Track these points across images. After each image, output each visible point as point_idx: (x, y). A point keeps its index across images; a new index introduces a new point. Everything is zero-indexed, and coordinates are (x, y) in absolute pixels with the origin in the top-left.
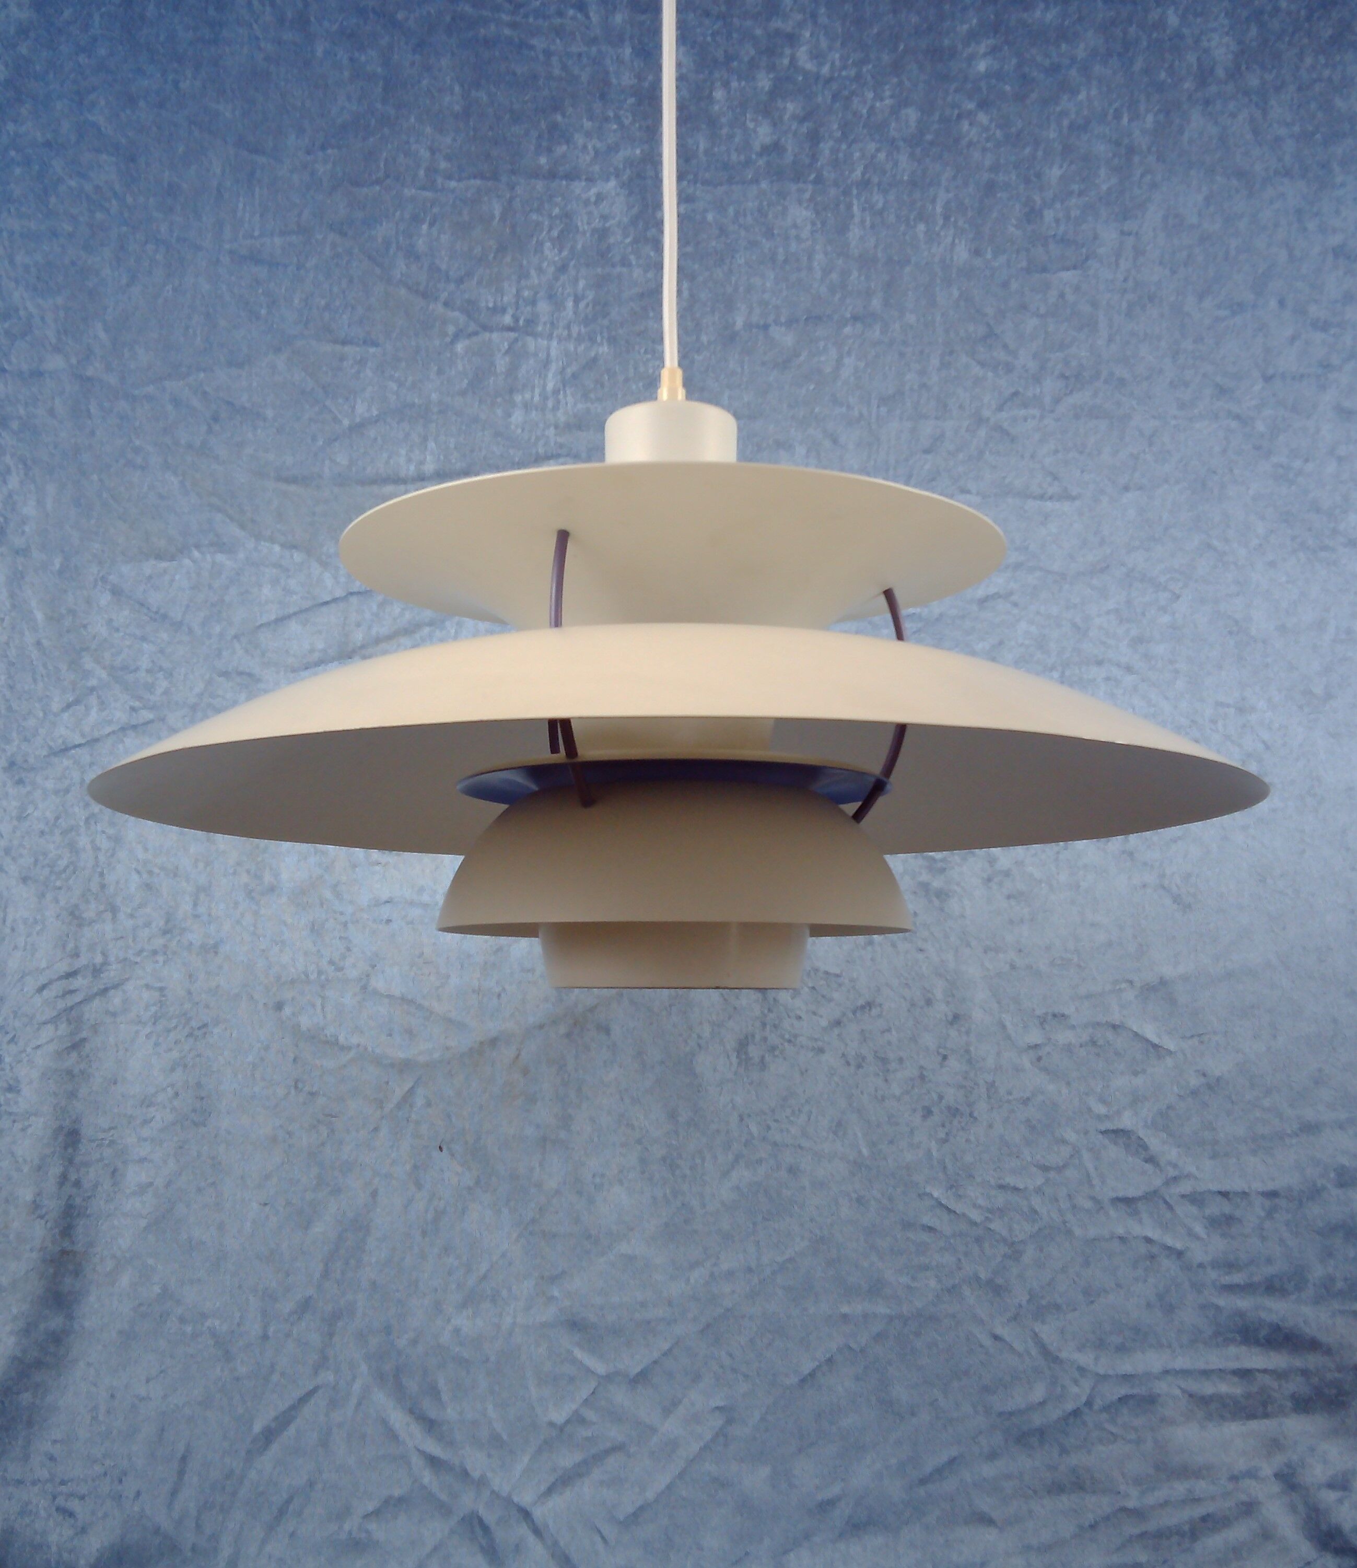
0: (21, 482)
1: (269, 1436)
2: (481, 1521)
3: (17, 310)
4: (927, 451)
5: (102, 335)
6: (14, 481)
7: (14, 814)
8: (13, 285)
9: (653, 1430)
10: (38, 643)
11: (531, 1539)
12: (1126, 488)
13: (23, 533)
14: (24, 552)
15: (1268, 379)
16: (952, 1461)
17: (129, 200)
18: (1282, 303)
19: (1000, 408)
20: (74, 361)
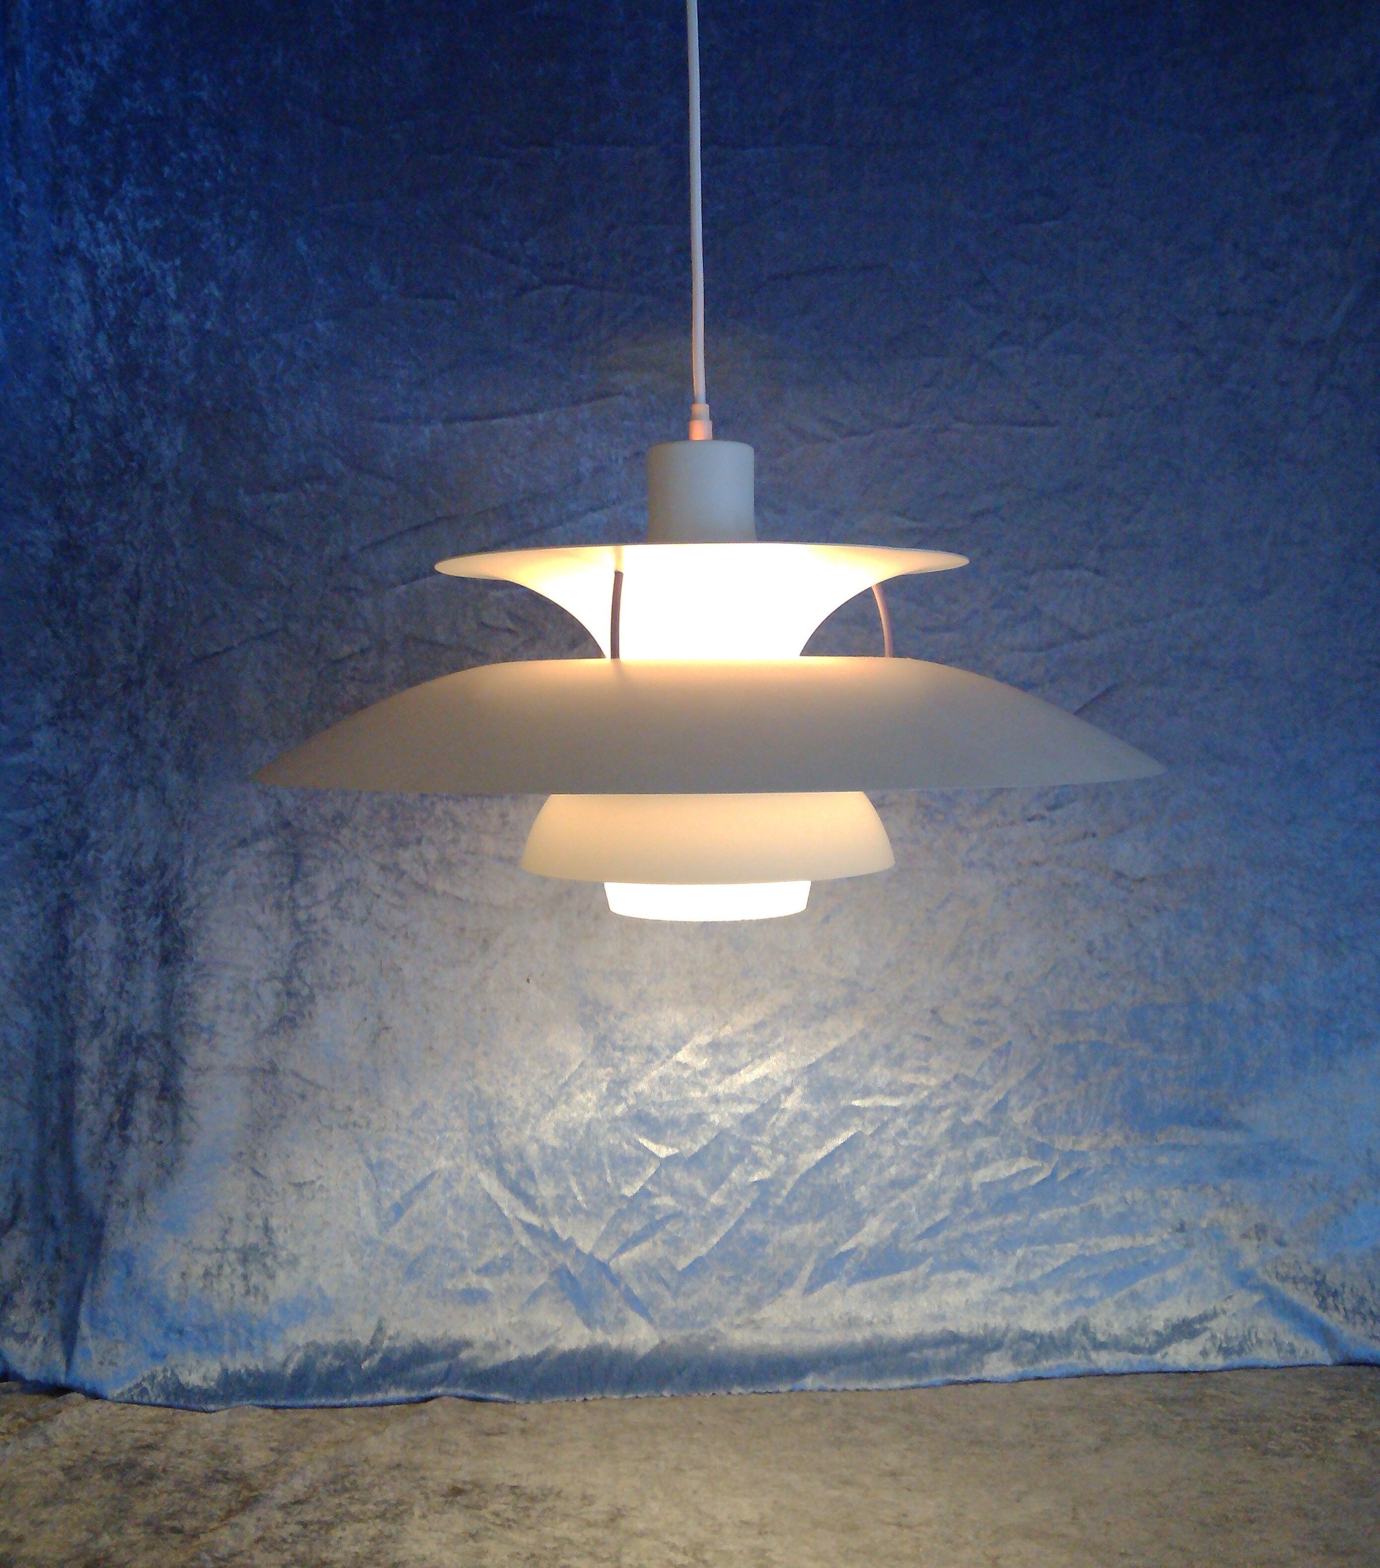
0: (155, 425)
1: (399, 1210)
2: (569, 1272)
3: (142, 270)
4: (926, 386)
5: (217, 293)
6: (148, 424)
7: (167, 711)
8: (135, 248)
9: (704, 1201)
10: (177, 566)
11: (609, 1286)
12: (1098, 415)
13: (159, 469)
14: (160, 486)
15: (1222, 315)
16: (944, 1221)
17: (233, 168)
18: (1236, 246)
19: (992, 346)
20: (193, 316)
